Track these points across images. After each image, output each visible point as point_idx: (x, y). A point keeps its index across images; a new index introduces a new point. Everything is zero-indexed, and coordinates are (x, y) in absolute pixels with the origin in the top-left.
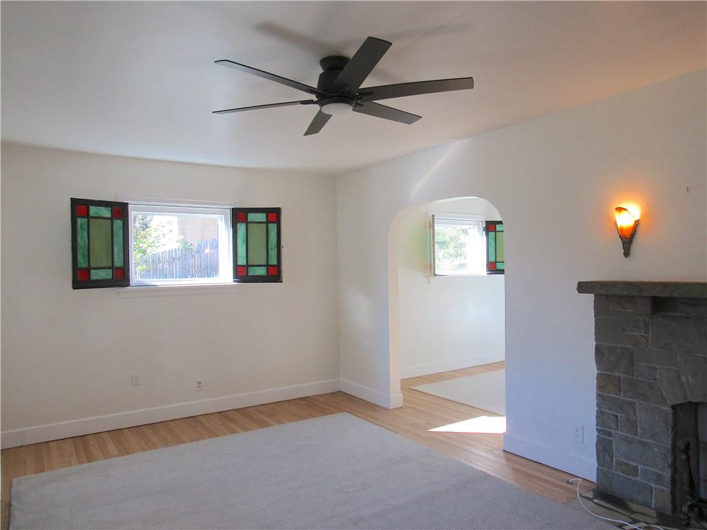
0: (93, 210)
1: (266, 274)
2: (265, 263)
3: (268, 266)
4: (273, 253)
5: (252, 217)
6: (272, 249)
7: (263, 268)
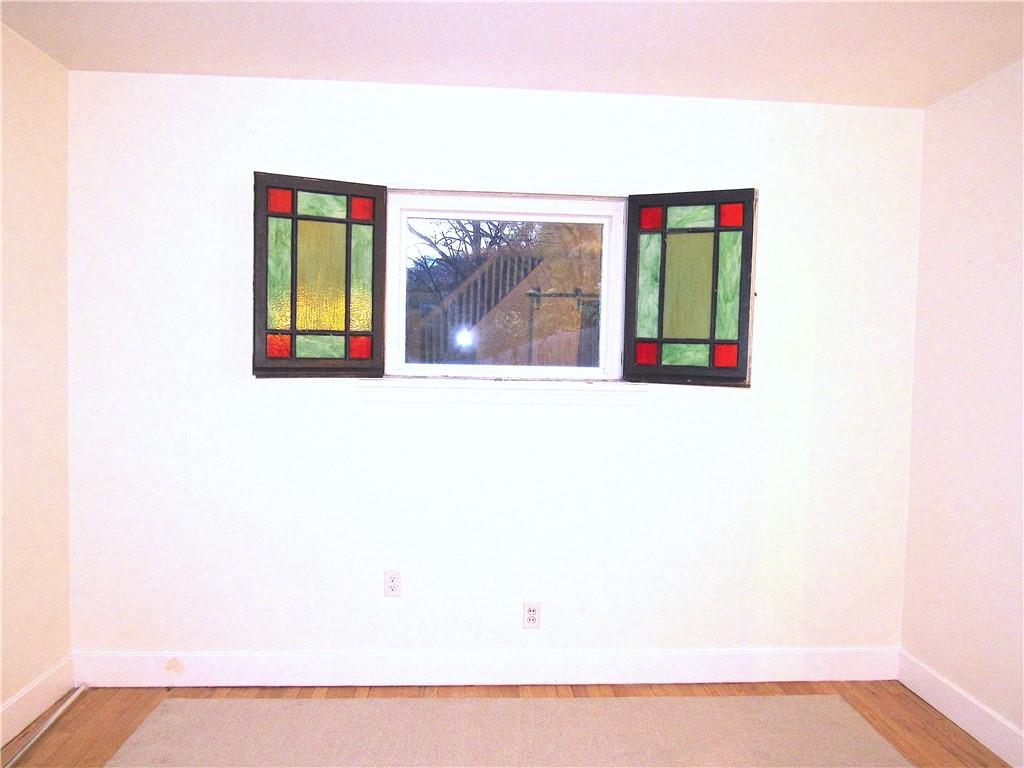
0: (305, 202)
1: (707, 365)
2: (706, 335)
3: (714, 344)
4: (729, 310)
5: (677, 216)
6: (727, 301)
7: (701, 346)
